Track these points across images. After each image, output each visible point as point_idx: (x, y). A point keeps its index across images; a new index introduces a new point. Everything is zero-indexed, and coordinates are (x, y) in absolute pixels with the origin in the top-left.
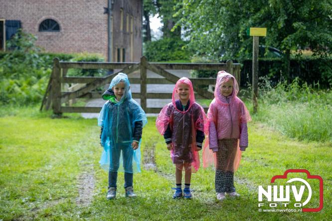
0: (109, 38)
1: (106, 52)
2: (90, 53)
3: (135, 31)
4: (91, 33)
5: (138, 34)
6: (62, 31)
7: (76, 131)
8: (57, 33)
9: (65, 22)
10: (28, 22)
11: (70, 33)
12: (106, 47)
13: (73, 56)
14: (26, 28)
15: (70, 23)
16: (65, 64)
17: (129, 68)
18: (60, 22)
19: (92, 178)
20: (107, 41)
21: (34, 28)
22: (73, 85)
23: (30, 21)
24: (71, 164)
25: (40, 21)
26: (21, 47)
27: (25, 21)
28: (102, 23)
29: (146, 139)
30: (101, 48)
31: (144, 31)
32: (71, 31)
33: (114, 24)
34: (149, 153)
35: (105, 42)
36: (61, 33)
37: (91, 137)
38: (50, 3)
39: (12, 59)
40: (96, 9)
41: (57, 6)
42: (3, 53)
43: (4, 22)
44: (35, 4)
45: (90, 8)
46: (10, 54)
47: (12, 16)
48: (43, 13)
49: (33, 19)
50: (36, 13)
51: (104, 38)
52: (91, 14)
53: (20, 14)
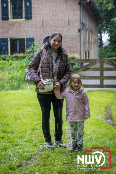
0: (81, 46)
1: (79, 53)
2: (71, 54)
3: (94, 41)
4: (71, 43)
5: (96, 43)
10: (38, 38)
12: (79, 51)
14: (37, 42)
17: (93, 62)
21: (41, 42)
23: (39, 38)
25: (44, 38)
26: (35, 52)
27: (36, 38)
28: (77, 37)
30: (77, 51)
31: (99, 41)
33: (83, 38)
35: (79, 48)
38: (49, 28)
39: (29, 58)
40: (73, 30)
41: (53, 29)
42: (25, 55)
43: (26, 39)
44: (42, 29)
45: (70, 29)
46: (29, 56)
47: (30, 35)
48: (46, 33)
49: (40, 37)
50: (42, 34)
51: (78, 46)
52: (71, 33)
53: (34, 34)
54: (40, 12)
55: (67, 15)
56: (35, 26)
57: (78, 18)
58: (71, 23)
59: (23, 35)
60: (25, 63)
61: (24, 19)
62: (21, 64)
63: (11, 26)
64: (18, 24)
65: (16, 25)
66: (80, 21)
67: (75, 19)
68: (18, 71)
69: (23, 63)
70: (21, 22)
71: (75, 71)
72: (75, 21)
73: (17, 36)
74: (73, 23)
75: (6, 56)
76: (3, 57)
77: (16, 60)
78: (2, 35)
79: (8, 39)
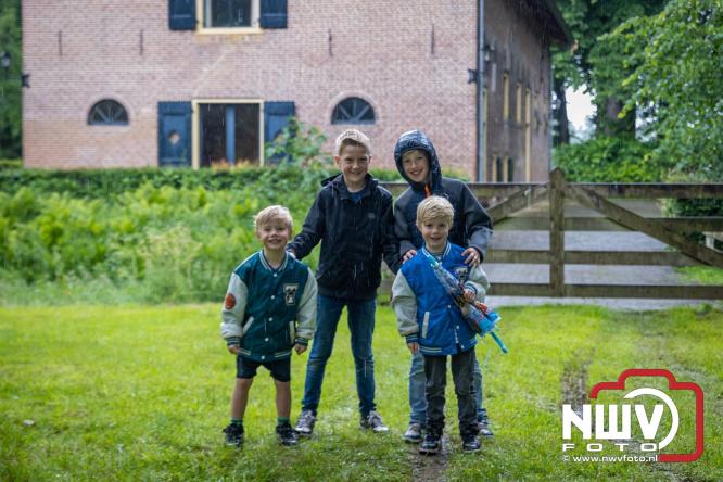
0: (478, 136)
1: (473, 165)
3: (534, 121)
4: (440, 126)
5: (542, 127)
6: (379, 121)
8: (369, 126)
9: (386, 103)
10: (310, 104)
11: (397, 126)
12: (471, 155)
14: (304, 117)
15: (397, 105)
17: (524, 195)
18: (375, 103)
20: (475, 141)
21: (323, 118)
25: (334, 102)
26: (294, 155)
27: (304, 102)
28: (465, 103)
29: (564, 353)
30: (462, 157)
31: (555, 122)
32: (399, 122)
33: (489, 105)
34: (572, 386)
35: (470, 144)
36: (378, 126)
38: (354, 65)
39: (275, 181)
40: (452, 73)
41: (370, 70)
42: (258, 170)
43: (262, 107)
44: (325, 67)
45: (439, 71)
46: (273, 172)
47: (278, 92)
48: (341, 86)
49: (320, 97)
50: (327, 86)
51: (468, 134)
52: (440, 85)
53: (294, 88)
54: (320, 2)
55: (427, 15)
56: (300, 55)
57: (470, 27)
58: (441, 45)
59: (252, 92)
60: (257, 200)
61: (255, 29)
62: (241, 202)
63: (206, 54)
64: (233, 48)
65: (225, 51)
66: (478, 37)
67: (457, 29)
68: (230, 231)
69: (248, 200)
70: (243, 39)
72: (457, 39)
73: (227, 93)
74: (450, 45)
75: (183, 169)
76: (171, 176)
77: (223, 186)
78: (169, 90)
79: (190, 103)
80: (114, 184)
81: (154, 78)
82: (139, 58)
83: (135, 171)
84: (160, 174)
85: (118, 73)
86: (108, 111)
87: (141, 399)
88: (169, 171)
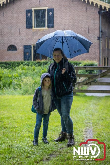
0: (100, 53)
1: (98, 60)
2: (90, 60)
4: (90, 50)
7: (83, 103)
12: (98, 57)
13: (81, 62)
16: (77, 67)
19: (91, 131)
22: (81, 78)
24: (80, 122)
28: (97, 45)
30: (96, 58)
33: (102, 45)
35: (98, 55)
37: (90, 107)
40: (93, 38)
42: (47, 61)
45: (90, 37)
51: (97, 52)
52: (91, 40)
54: (61, 21)
55: (87, 24)
57: (98, 26)
58: (91, 31)
60: (47, 69)
61: (46, 28)
62: (43, 69)
63: (35, 34)
64: (41, 32)
65: (39, 33)
66: (100, 29)
67: (94, 27)
69: (45, 69)
70: (43, 30)
71: (93, 77)
72: (94, 29)
74: (93, 31)
75: (30, 62)
76: (27, 63)
77: (39, 65)
78: (26, 42)
79: (31, 46)
80: (14, 65)
81: (23, 40)
82: (19, 35)
83: (18, 62)
84: (24, 63)
85: (14, 39)
86: (12, 48)
87: (22, 120)
88: (26, 62)
